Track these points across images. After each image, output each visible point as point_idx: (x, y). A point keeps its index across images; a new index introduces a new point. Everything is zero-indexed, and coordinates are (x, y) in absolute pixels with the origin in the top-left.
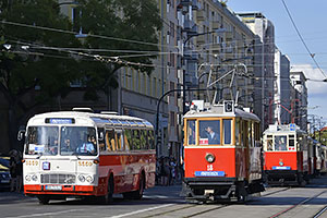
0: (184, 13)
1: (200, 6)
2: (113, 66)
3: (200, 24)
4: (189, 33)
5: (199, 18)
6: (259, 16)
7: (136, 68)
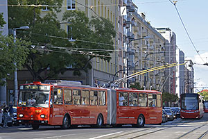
0: (127, 28)
1: (136, 24)
2: (89, 57)
3: (136, 34)
4: (130, 38)
5: (135, 31)
6: (168, 29)
7: (102, 58)
